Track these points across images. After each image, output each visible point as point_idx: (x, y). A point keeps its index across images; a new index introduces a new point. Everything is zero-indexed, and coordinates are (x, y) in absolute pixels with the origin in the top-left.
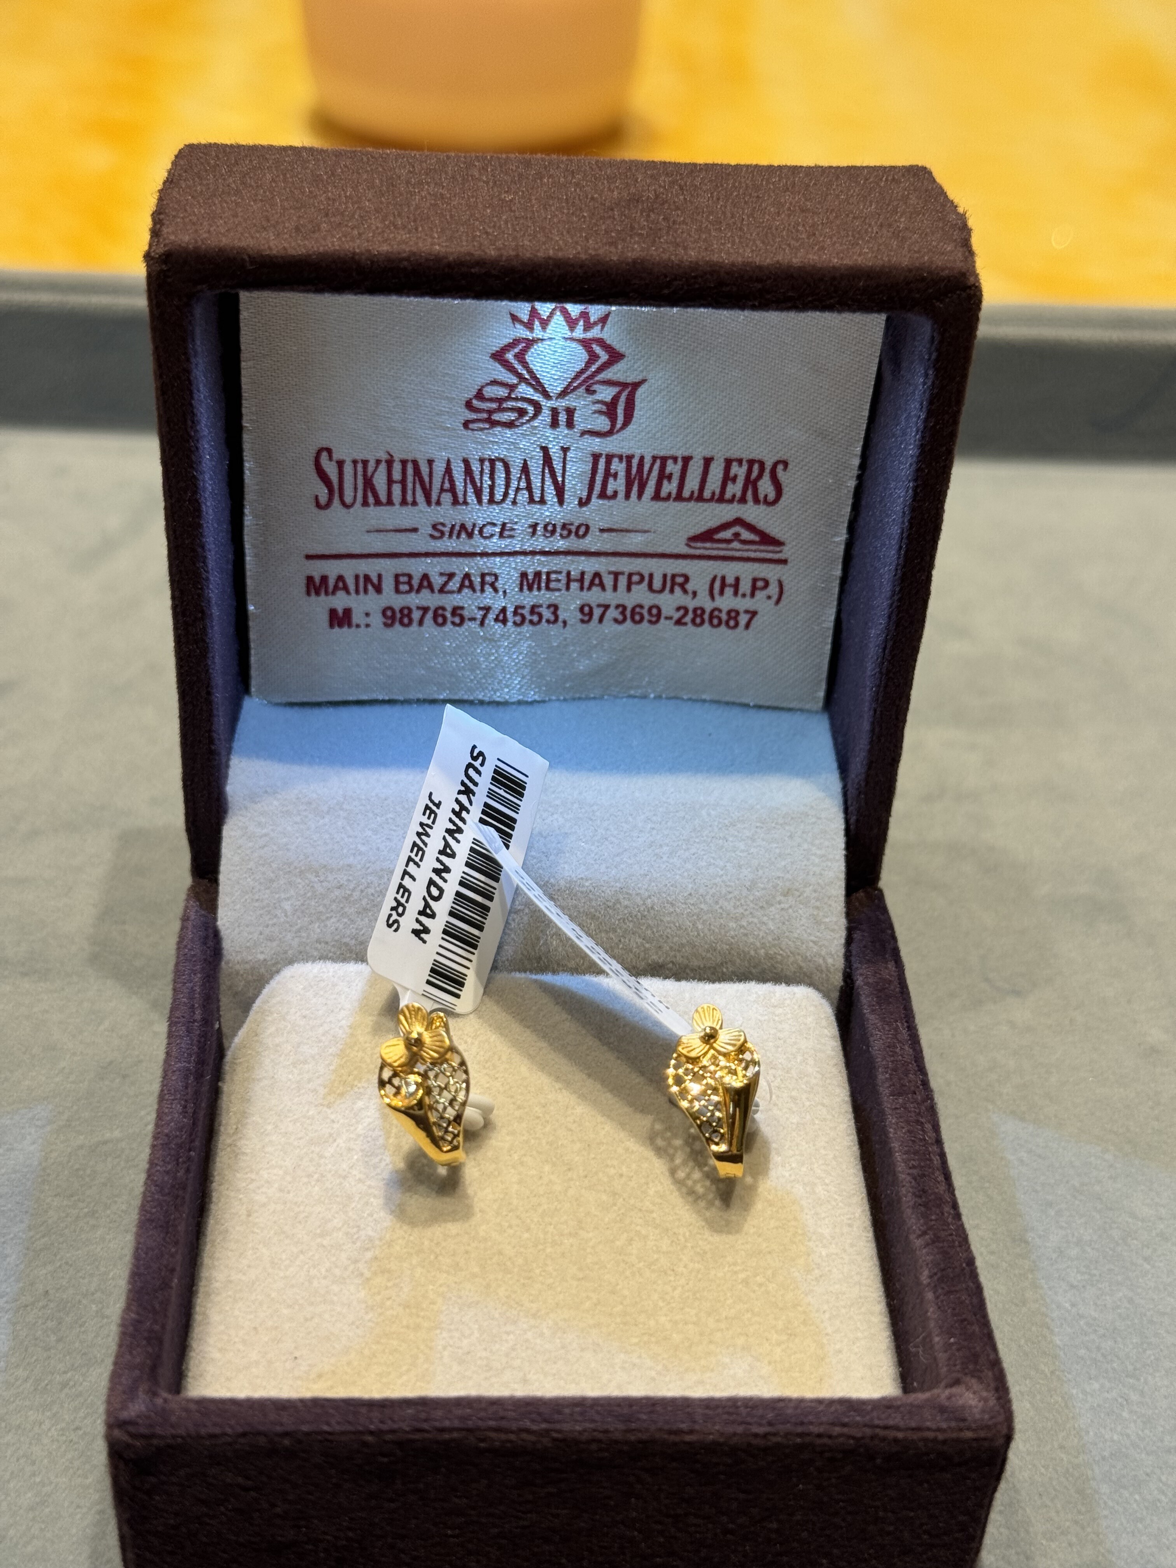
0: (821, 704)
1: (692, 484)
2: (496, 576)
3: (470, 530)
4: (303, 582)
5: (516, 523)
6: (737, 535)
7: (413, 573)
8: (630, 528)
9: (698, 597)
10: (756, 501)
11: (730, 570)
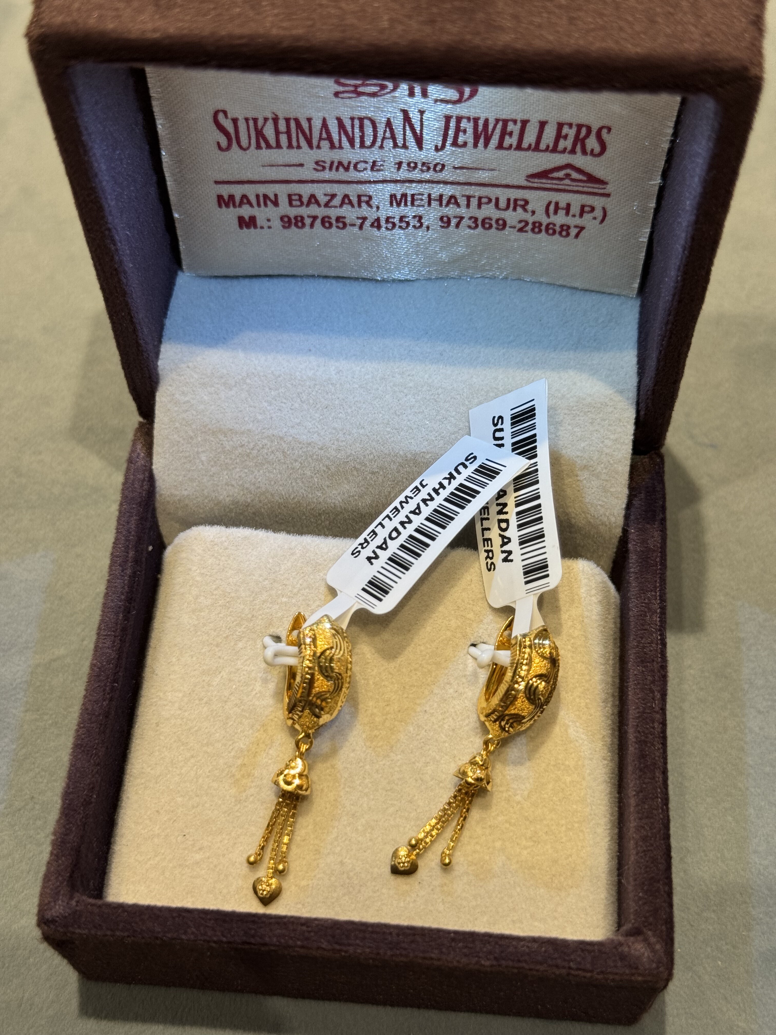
0: (635, 292)
1: (530, 138)
2: (370, 197)
3: (346, 166)
4: (216, 200)
5: (384, 161)
6: (568, 176)
7: (302, 193)
8: (479, 166)
9: (536, 215)
10: (584, 152)
11: (563, 199)
